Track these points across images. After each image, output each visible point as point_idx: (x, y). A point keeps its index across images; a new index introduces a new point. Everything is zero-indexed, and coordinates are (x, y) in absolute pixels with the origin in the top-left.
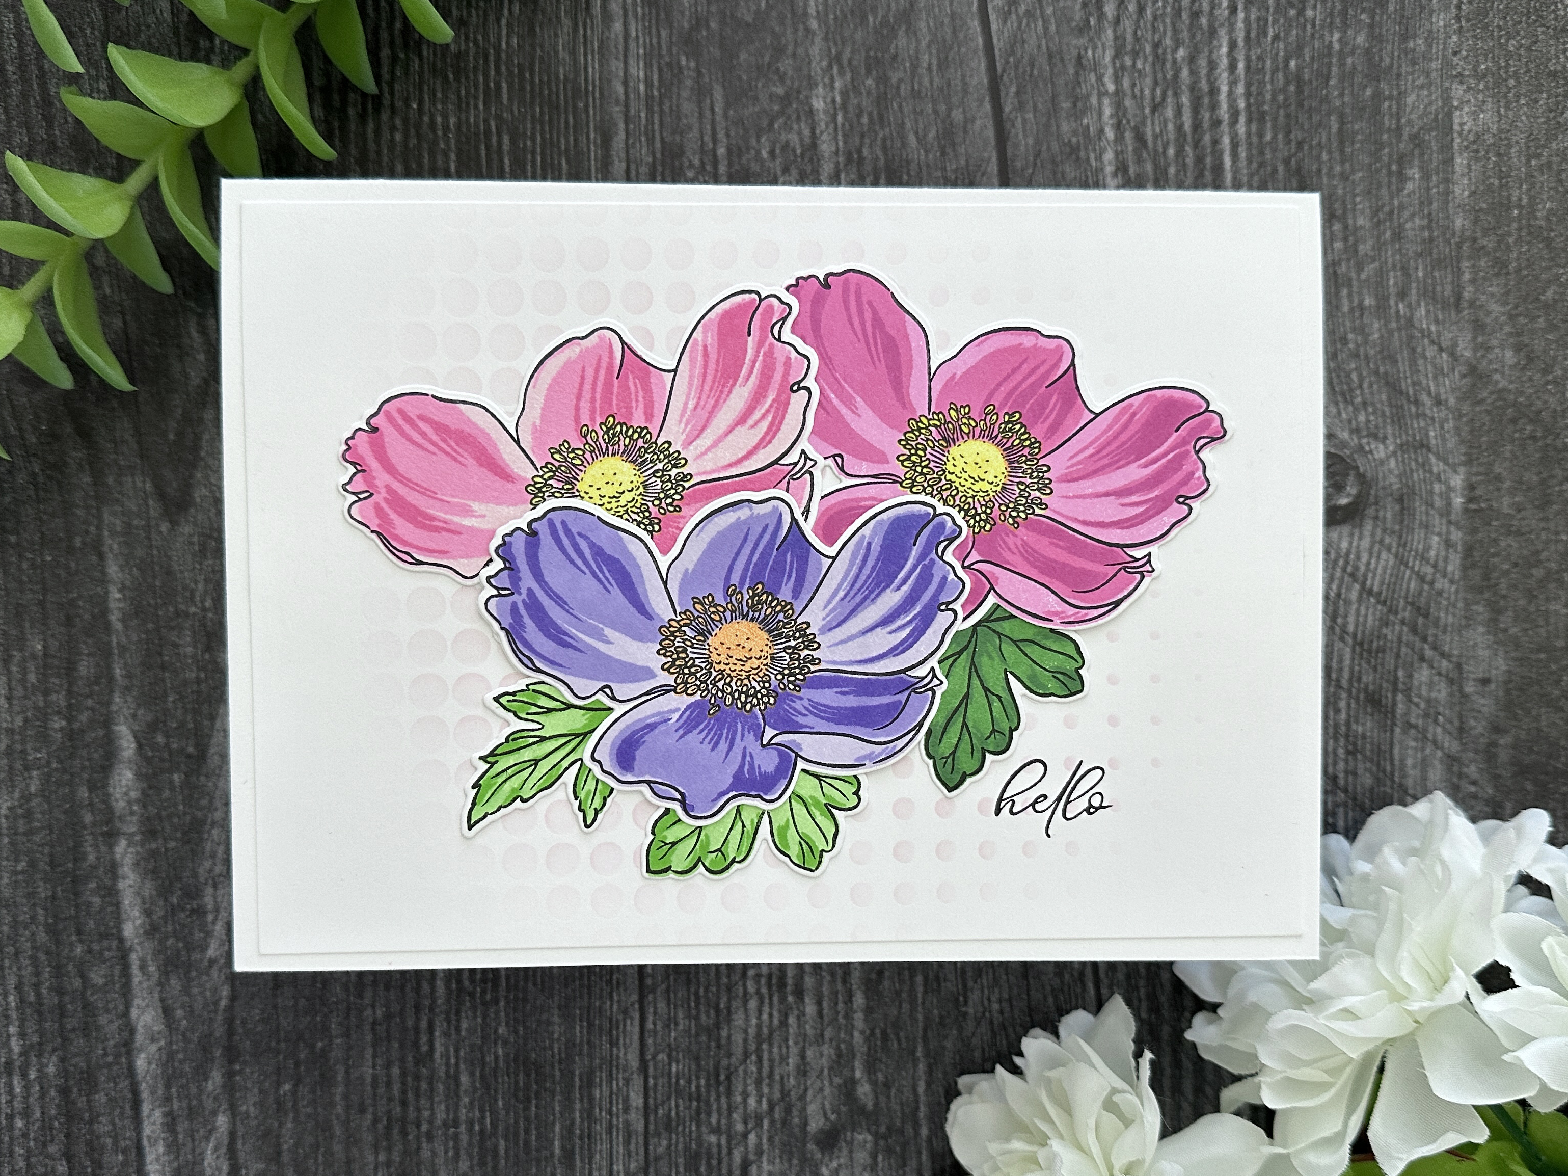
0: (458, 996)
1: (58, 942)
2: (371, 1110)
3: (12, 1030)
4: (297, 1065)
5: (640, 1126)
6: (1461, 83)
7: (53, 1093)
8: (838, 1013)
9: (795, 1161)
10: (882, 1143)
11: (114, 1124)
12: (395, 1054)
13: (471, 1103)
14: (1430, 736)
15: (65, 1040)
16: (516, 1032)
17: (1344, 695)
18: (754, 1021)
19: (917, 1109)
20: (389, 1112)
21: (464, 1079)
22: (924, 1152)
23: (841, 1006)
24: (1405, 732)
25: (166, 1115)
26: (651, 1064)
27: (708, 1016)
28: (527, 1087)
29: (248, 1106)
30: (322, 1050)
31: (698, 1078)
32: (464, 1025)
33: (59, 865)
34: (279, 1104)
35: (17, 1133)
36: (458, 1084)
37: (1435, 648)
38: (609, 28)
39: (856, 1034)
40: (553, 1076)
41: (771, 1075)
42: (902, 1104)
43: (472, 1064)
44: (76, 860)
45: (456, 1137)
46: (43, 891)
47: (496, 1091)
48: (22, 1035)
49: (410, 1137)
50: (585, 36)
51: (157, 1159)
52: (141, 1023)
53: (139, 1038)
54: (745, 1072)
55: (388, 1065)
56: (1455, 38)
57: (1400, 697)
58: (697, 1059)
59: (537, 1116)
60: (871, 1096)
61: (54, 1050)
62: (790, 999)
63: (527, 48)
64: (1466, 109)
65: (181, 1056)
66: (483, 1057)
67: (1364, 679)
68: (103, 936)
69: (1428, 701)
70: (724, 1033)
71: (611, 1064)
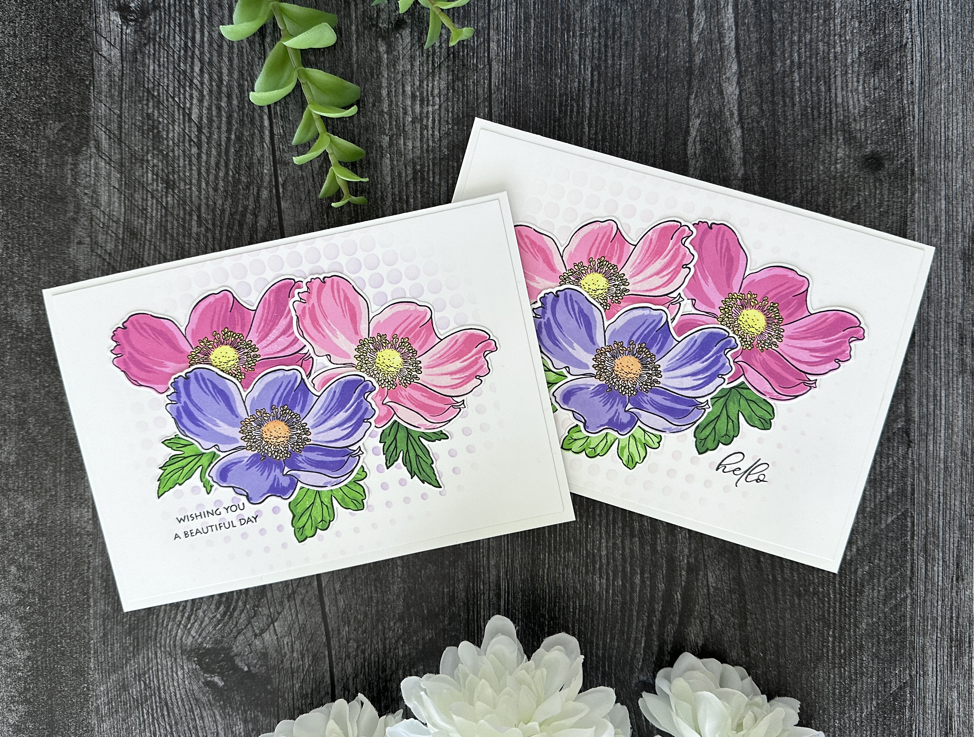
0: (579, 98)
1: (774, 126)
2: (623, 43)
3: (798, 84)
4: (658, 66)
5: (492, 32)
6: (88, 531)
7: (779, 53)
8: (395, 86)
9: (417, 14)
10: (374, 23)
11: (749, 37)
12: (610, 70)
13: (573, 46)
14: (107, 217)
15: (772, 79)
16: (551, 80)
17: (148, 237)
18: (436, 83)
19: (356, 39)
20: (614, 42)
21: (577, 58)
22: (354, 17)
23: (393, 90)
24: (119, 219)
25: (724, 42)
26: (486, 63)
27: (458, 86)
28: (546, 53)
29: (682, 45)
30: (645, 73)
31: (463, 56)
32: (576, 84)
33: (772, 164)
34: (667, 46)
35: (797, 34)
36: (580, 55)
37: (104, 259)
38: (497, 562)
39: (386, 76)
40: (533, 58)
41: (428, 56)
42: (364, 41)
43: (572, 64)
44: (764, 167)
45: (581, 30)
46: (780, 152)
47: (562, 51)
48: (793, 82)
49: (604, 29)
50: (508, 559)
51: (728, 19)
52: (734, 86)
53: (735, 79)
54: (440, 58)
55: (613, 65)
56: (91, 553)
57: (121, 236)
58: (463, 65)
59: (542, 39)
60: (379, 45)
61: (777, 74)
62: (418, 94)
63: (536, 553)
64: (86, 519)
65: (715, 70)
66: (567, 67)
67: (138, 245)
68: (752, 129)
69: (107, 233)
70: (450, 77)
71: (505, 63)
